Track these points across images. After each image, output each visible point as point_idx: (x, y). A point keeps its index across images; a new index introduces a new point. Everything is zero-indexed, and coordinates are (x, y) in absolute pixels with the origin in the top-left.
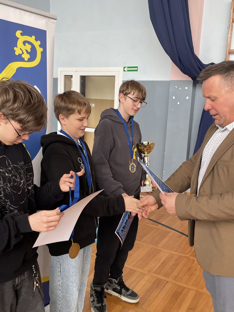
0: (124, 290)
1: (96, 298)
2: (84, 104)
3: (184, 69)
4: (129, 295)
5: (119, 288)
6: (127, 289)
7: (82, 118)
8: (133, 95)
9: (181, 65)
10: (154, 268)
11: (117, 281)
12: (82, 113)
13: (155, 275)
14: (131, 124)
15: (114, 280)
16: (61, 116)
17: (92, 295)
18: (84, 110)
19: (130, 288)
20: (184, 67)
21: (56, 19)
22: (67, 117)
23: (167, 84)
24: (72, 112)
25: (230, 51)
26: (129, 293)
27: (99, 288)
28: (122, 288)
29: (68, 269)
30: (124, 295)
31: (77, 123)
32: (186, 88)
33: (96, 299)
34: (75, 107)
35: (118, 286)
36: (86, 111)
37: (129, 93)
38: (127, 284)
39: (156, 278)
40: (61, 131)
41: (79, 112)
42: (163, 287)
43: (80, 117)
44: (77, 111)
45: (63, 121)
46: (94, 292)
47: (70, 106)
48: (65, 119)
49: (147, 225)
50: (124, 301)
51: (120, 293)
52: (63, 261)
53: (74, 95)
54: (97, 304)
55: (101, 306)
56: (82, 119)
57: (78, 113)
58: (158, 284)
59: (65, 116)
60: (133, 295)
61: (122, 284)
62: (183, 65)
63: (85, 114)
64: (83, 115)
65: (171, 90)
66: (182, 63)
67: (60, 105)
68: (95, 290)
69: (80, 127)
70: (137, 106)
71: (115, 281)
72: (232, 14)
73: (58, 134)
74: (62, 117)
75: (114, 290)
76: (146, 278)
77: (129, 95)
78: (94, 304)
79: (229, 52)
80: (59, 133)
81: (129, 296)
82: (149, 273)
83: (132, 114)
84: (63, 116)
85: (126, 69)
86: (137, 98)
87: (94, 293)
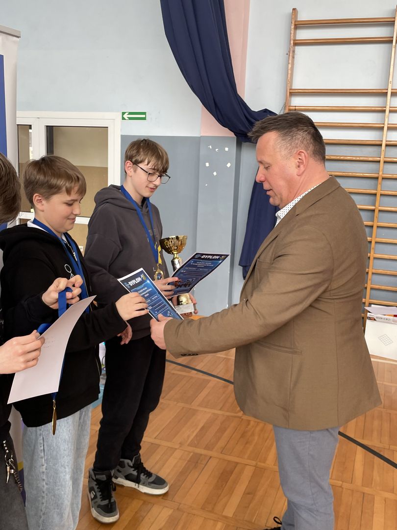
0: (144, 475)
1: (99, 492)
2: (76, 178)
3: (223, 119)
4: (153, 482)
5: (135, 473)
6: (149, 474)
7: (72, 200)
8: (148, 164)
9: (218, 112)
10: (189, 437)
11: (132, 461)
12: (72, 193)
13: (191, 449)
14: (147, 209)
15: (127, 461)
16: (36, 196)
17: (91, 489)
18: (76, 189)
19: (152, 471)
20: (222, 115)
21: (18, 37)
22: (47, 197)
23: (196, 142)
24: (56, 190)
25: (291, 91)
26: (152, 479)
27: (104, 476)
28: (141, 473)
29: (56, 445)
30: (144, 484)
31: (64, 209)
32: (227, 149)
33: (99, 494)
34: (62, 183)
35: (133, 470)
36: (79, 190)
37: (141, 162)
38: (148, 466)
39: (192, 453)
40: (35, 222)
41: (68, 192)
42: (204, 466)
43: (68, 198)
44: (64, 189)
45: (40, 204)
46: (95, 483)
47: (54, 181)
48: (44, 202)
49: (172, 372)
50: (145, 493)
51: (137, 480)
52: (48, 434)
53: (59, 163)
54: (101, 501)
55: (108, 504)
56: (71, 202)
57: (66, 193)
58: (197, 462)
59: (43, 196)
60: (159, 482)
61: (139, 467)
62: (220, 112)
63: (77, 195)
64: (74, 196)
65: (203, 152)
66: (219, 109)
67: (35, 179)
68: (97, 480)
69: (69, 216)
70: (154, 183)
71: (128, 463)
72: (292, 32)
73: (28, 226)
74: (37, 198)
75: (128, 477)
76: (178, 454)
77: (141, 165)
78: (97, 502)
79: (290, 93)
80: (30, 225)
81: (153, 485)
82: (180, 446)
83: (146, 194)
84: (40, 197)
85: (126, 116)
86: (154, 169)
87: (96, 485)
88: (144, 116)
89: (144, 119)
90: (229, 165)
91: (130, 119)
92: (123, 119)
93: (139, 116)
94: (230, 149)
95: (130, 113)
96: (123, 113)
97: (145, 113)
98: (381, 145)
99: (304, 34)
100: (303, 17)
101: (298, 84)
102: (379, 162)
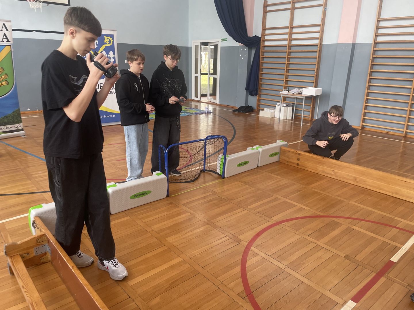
7: (139, 63)
22: (132, 62)
23: (238, 48)
31: (137, 66)
43: (137, 62)
48: (131, 64)
63: (140, 61)
65: (239, 51)
69: (139, 68)
79: (265, 29)
84: (130, 62)
88: (226, 40)
89: (226, 41)
90: (246, 55)
91: (223, 41)
92: (221, 41)
93: (225, 40)
94: (246, 49)
95: (223, 39)
96: (221, 39)
97: (227, 39)
98: (287, 46)
99: (269, 9)
100: (269, 3)
101: (267, 27)
102: (286, 52)
